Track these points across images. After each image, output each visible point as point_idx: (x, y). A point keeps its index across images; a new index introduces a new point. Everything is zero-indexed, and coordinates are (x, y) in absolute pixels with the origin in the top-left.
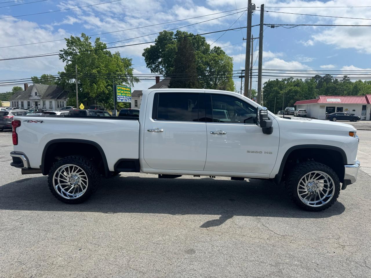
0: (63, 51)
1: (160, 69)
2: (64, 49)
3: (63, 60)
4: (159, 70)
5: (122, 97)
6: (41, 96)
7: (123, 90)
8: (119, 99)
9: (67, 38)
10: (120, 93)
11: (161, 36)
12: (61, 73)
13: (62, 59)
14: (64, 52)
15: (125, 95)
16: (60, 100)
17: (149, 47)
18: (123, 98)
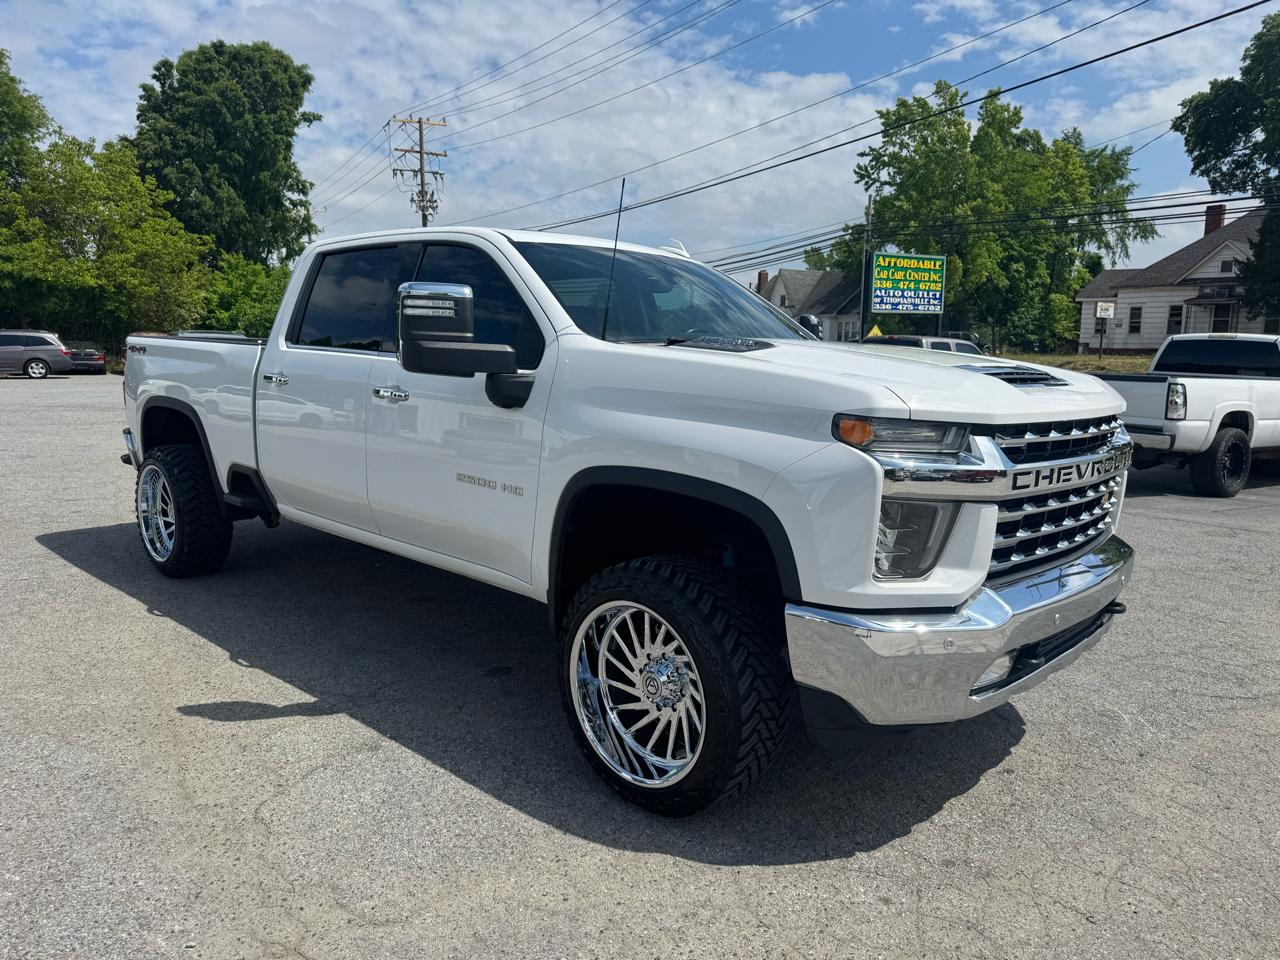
0: (868, 155)
1: (1257, 175)
2: (870, 147)
3: (867, 183)
4: (1252, 180)
5: (894, 296)
6: (793, 306)
7: (903, 269)
8: (882, 302)
9: (885, 111)
10: (887, 280)
11: (1268, 31)
12: (852, 228)
13: (863, 182)
14: (870, 158)
15: (912, 285)
16: (848, 316)
17: (1207, 89)
18: (903, 296)
